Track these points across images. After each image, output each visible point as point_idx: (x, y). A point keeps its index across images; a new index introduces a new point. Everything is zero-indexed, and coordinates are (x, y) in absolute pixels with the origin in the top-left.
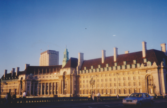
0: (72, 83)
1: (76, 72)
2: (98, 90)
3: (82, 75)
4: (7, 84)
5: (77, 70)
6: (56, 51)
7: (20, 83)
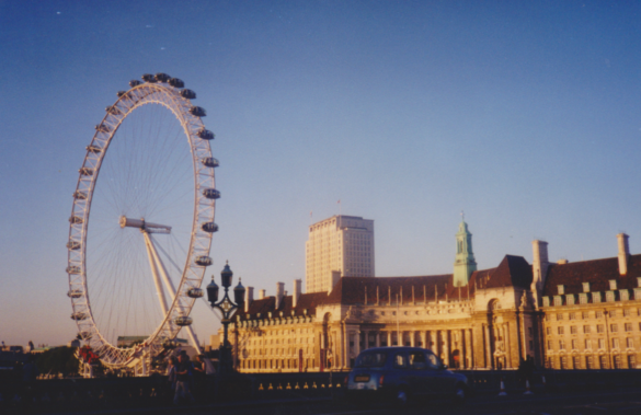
0: (523, 334)
1: (530, 300)
2: (614, 357)
3: (554, 310)
4: (261, 333)
5: (535, 296)
6: (364, 218)
7: (321, 330)
